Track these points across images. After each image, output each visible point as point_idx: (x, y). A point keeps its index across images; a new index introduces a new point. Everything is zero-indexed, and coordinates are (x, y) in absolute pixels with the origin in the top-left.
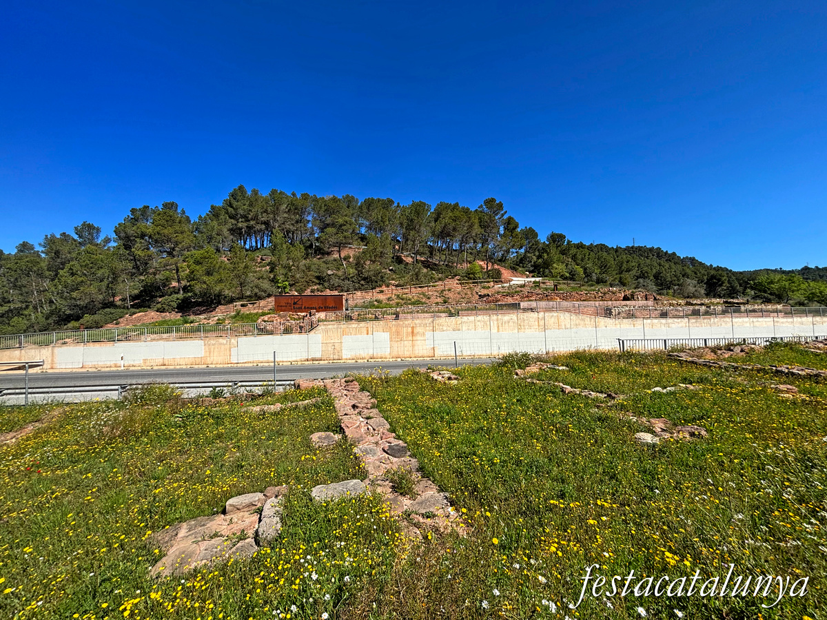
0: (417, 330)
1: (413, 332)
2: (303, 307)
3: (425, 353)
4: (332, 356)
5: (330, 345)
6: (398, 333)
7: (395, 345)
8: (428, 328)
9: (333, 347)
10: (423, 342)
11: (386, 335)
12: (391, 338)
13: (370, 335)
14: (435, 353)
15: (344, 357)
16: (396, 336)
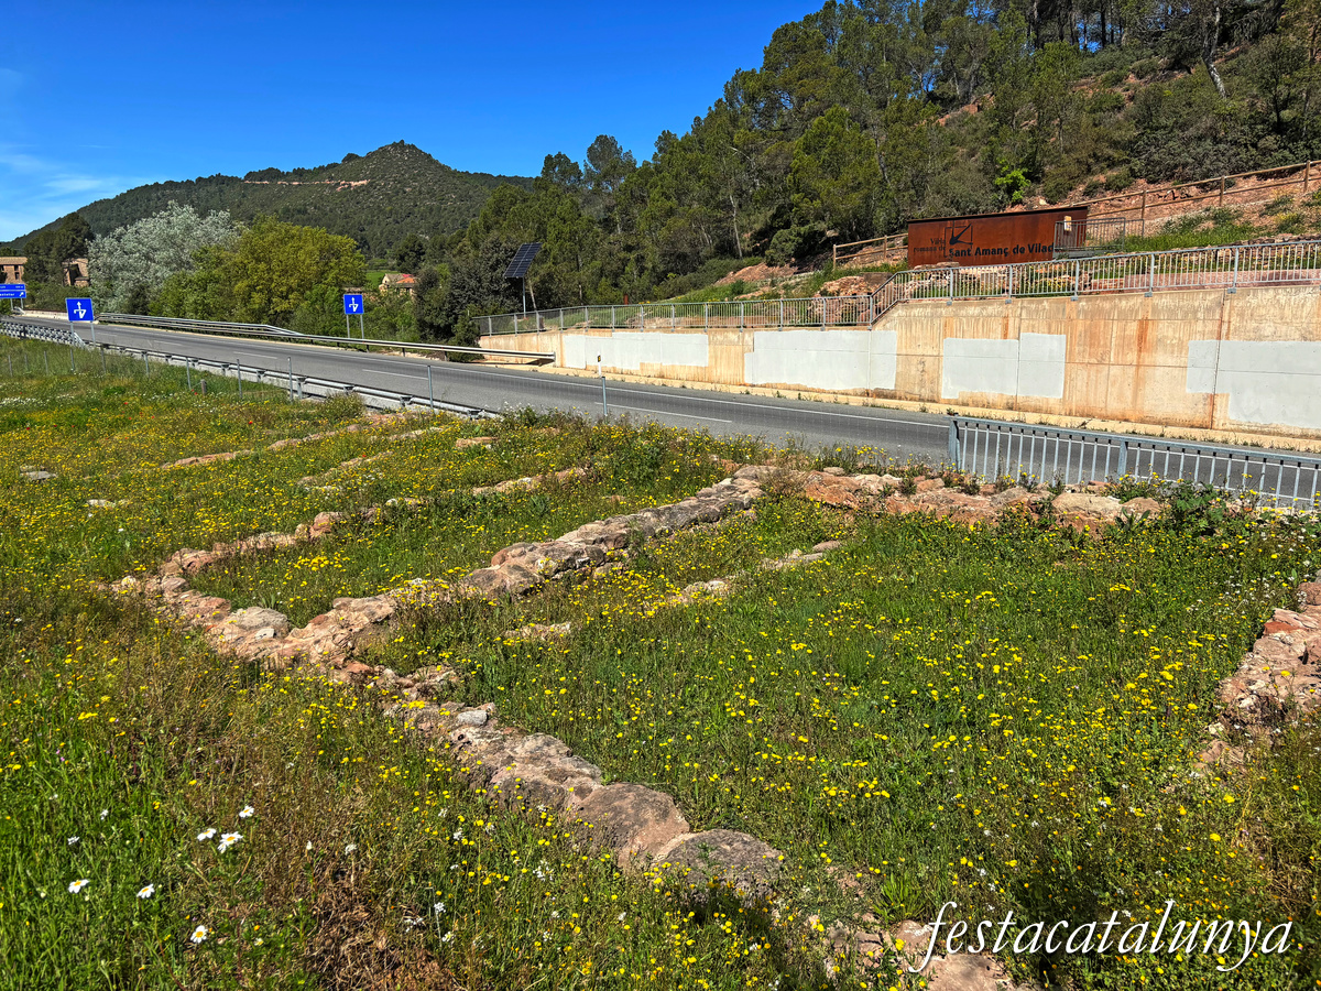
0: (1163, 330)
1: (1142, 338)
2: (973, 252)
3: (1183, 411)
4: (916, 390)
5: (915, 361)
6: (1092, 338)
7: (1081, 375)
8: (1199, 326)
9: (920, 367)
10: (1176, 372)
11: (1055, 344)
12: (1070, 354)
13: (1011, 341)
14: (1217, 415)
15: (944, 396)
16: (1088, 349)
